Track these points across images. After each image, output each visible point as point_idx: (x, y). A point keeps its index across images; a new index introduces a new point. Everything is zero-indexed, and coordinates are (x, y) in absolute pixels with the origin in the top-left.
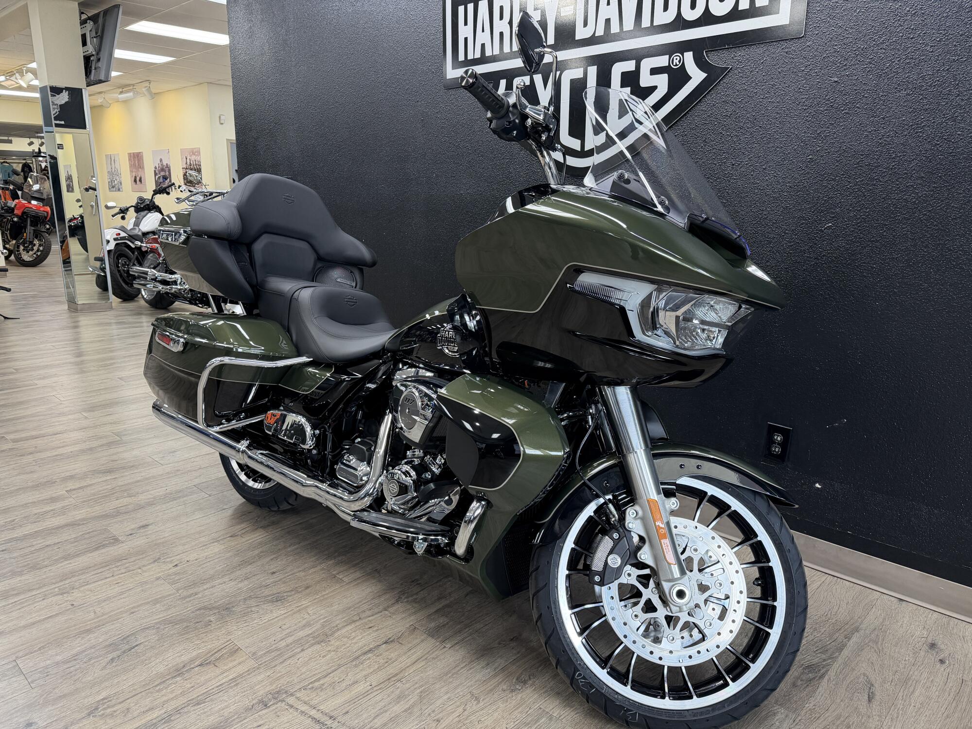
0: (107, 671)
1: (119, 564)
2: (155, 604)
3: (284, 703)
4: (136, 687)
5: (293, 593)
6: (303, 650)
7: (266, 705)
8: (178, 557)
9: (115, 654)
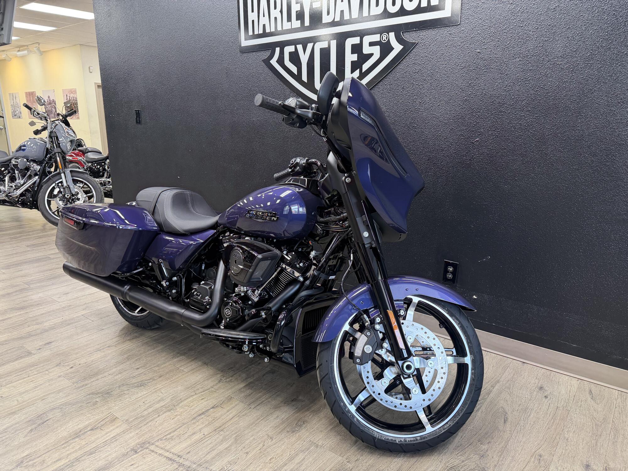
0: (29, 438)
1: (32, 369)
2: (59, 393)
3: (147, 450)
4: (48, 447)
5: (151, 380)
6: (159, 416)
7: (136, 452)
8: (72, 362)
9: (33, 426)
